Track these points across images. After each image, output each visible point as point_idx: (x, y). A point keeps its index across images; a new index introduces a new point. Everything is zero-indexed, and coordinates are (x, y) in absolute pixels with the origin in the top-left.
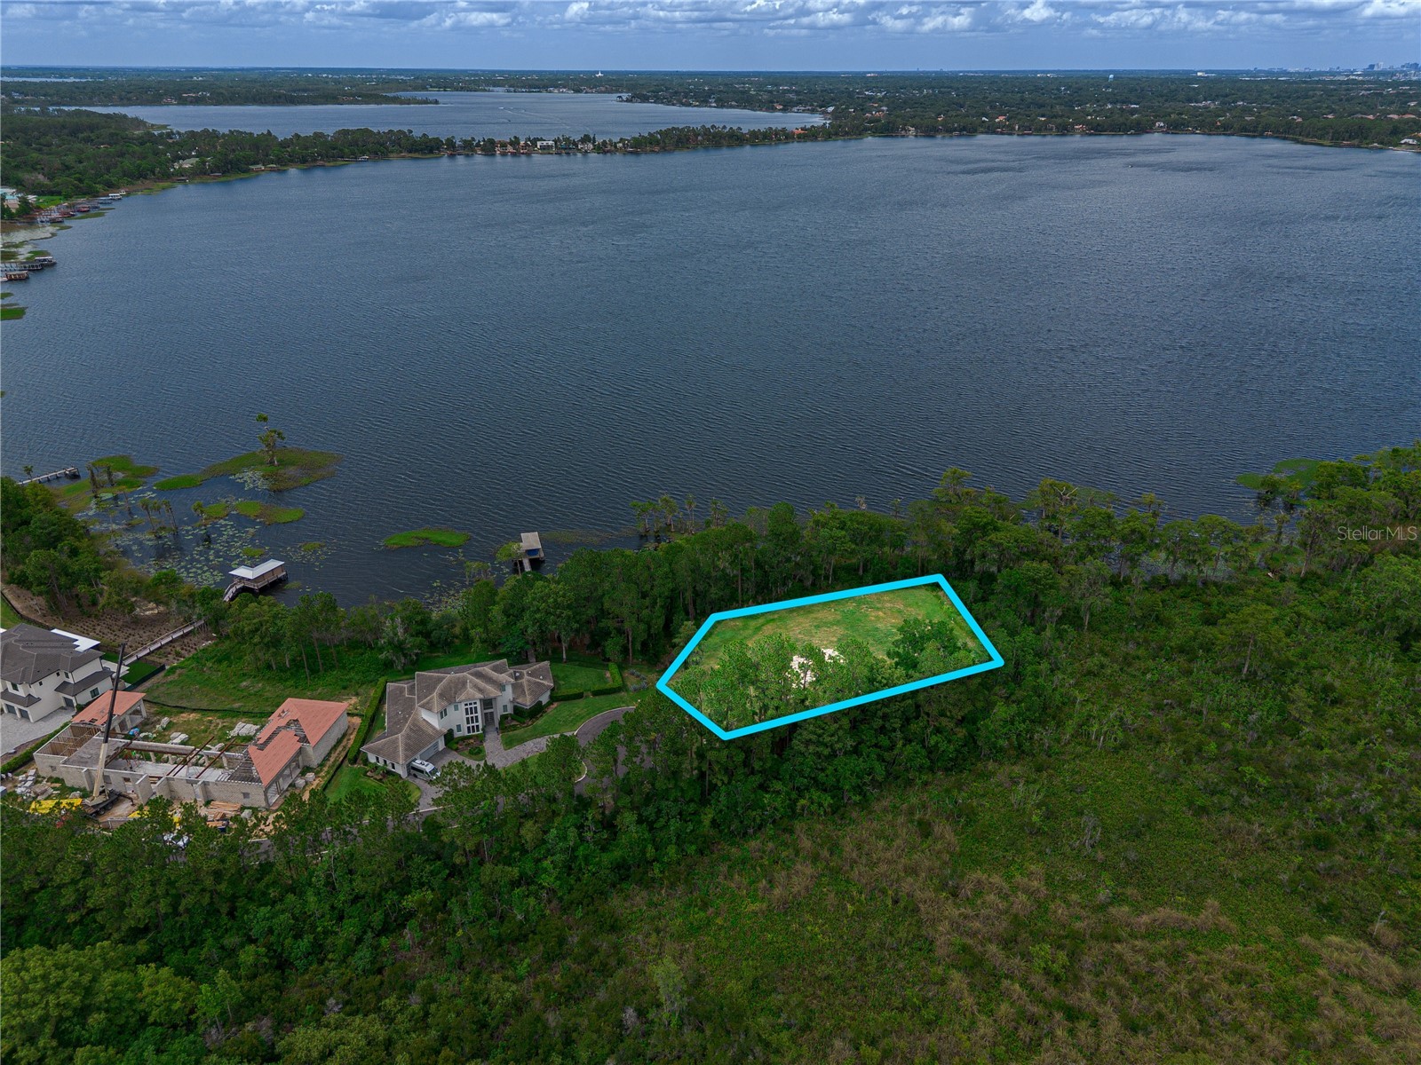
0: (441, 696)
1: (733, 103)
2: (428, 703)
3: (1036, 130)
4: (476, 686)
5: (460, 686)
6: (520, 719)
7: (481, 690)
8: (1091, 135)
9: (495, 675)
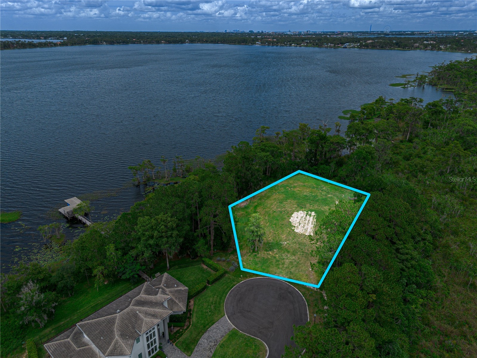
0: (123, 335)
1: (20, 37)
2: (115, 348)
3: (149, 42)
4: (147, 314)
5: (133, 320)
6: (179, 324)
7: (154, 316)
8: (167, 44)
9: (152, 298)
